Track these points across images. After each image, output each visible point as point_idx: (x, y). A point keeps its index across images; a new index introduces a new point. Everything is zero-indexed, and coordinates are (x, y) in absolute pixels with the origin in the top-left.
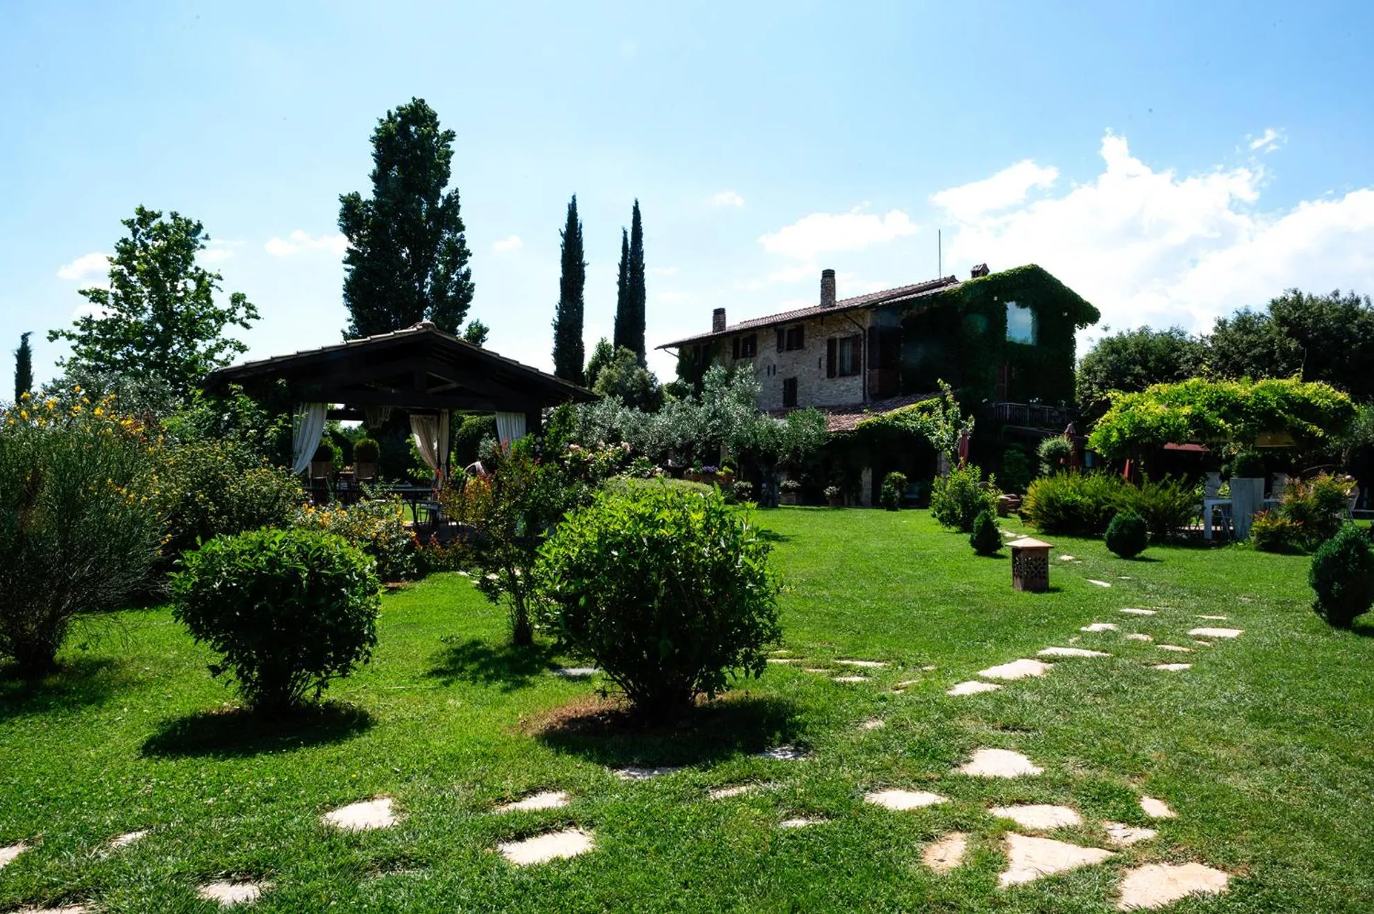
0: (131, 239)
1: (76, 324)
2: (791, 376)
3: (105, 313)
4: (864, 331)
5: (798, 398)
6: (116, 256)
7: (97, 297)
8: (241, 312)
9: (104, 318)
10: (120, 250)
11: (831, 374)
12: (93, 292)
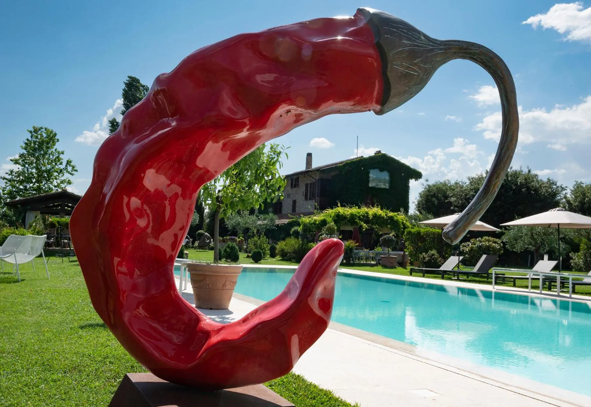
0: (30, 139)
1: (7, 173)
2: (294, 199)
3: (19, 168)
4: (316, 180)
5: (296, 209)
6: (24, 145)
7: (16, 162)
8: (70, 169)
9: (18, 170)
10: (26, 144)
11: (306, 199)
12: (15, 160)
